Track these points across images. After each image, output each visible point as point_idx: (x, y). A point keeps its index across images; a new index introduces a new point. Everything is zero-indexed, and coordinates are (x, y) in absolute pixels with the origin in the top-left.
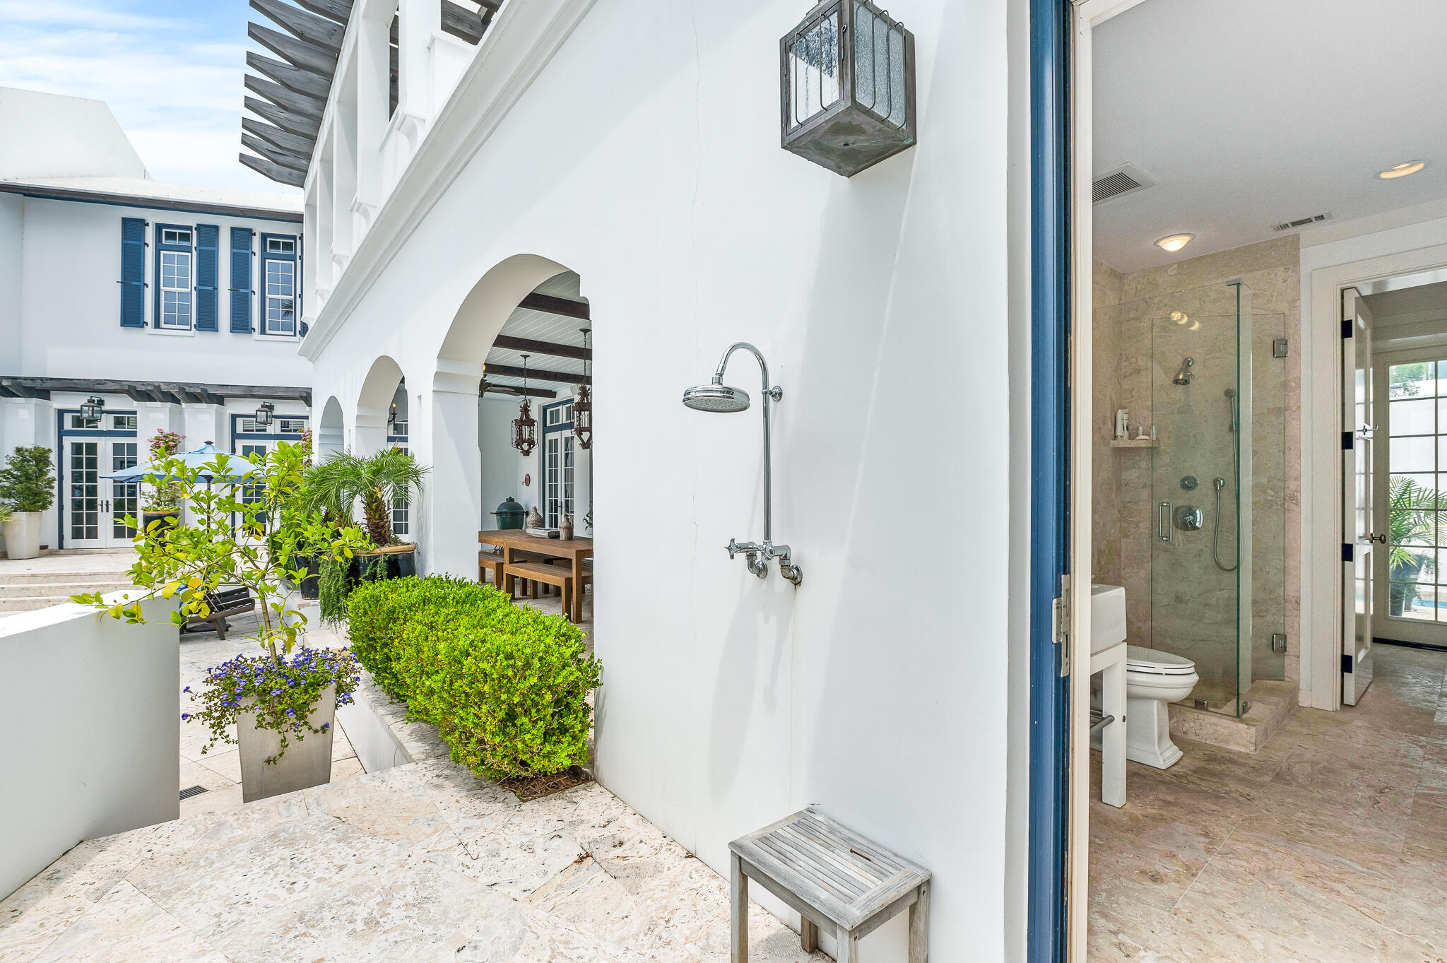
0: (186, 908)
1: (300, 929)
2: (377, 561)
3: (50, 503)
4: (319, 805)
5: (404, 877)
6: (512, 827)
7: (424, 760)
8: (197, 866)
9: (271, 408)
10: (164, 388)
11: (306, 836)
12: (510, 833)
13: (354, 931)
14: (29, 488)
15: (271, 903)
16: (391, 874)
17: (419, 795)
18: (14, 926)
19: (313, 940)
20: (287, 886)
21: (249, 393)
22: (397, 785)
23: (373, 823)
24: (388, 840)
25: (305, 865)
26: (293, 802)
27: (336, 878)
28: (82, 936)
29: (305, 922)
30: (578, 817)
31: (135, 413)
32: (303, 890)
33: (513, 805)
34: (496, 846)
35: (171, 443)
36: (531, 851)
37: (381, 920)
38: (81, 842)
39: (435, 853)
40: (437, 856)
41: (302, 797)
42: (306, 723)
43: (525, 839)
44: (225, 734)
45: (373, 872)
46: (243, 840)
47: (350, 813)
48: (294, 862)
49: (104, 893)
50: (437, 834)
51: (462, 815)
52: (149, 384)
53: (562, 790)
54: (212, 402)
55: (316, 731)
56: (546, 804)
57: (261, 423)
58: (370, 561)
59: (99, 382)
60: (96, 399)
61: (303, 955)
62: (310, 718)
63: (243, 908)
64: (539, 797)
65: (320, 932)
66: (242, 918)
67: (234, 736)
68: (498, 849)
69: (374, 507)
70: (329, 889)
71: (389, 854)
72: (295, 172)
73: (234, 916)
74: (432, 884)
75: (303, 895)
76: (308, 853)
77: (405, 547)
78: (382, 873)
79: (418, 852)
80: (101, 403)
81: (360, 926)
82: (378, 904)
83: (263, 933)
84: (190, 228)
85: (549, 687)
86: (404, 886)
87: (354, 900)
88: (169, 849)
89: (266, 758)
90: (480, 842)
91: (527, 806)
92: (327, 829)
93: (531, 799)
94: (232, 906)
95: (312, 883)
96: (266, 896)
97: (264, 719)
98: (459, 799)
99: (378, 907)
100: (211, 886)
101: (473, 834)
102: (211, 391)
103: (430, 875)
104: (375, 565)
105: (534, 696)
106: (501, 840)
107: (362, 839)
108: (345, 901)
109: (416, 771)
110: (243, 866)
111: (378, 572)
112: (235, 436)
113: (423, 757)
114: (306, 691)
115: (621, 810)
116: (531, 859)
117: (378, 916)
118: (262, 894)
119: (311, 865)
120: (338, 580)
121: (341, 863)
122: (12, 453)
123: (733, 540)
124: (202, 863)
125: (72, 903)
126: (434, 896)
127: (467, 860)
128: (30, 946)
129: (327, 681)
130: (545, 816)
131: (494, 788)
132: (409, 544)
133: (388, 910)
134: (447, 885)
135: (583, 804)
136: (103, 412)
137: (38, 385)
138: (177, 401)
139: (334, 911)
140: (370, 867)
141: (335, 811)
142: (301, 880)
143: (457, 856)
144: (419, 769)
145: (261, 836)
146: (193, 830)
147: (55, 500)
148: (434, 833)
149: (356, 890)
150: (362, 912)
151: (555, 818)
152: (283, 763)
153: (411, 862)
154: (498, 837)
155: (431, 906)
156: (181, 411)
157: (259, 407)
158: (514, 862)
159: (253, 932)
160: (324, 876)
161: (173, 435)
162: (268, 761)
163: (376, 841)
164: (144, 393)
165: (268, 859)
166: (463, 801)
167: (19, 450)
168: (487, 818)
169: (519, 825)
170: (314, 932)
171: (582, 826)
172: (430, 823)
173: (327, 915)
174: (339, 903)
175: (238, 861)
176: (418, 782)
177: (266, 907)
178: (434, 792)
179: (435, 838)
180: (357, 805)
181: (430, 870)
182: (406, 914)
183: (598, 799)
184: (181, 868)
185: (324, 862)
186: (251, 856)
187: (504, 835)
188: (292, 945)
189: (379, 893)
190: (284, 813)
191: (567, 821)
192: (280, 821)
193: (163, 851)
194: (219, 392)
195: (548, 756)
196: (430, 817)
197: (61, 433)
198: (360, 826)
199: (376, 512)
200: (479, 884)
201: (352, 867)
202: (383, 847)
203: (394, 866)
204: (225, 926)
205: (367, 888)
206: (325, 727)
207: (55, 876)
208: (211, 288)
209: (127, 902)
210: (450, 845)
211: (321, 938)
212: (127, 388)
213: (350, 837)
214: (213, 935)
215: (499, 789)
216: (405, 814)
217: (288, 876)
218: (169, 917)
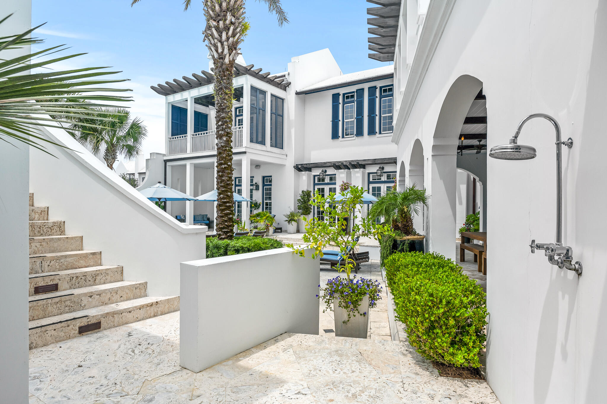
0: (303, 364)
1: (331, 386)
2: (404, 243)
3: (311, 212)
4: (356, 345)
5: (374, 385)
6: (429, 385)
7: (404, 341)
8: (311, 352)
9: (383, 168)
10: (345, 163)
11: (347, 355)
12: (426, 387)
13: (347, 396)
14: (305, 206)
15: (327, 374)
16: (369, 382)
17: (395, 356)
18: (264, 351)
19: (333, 392)
20: (334, 370)
21: (374, 162)
22: (388, 348)
23: (372, 360)
24: (374, 368)
25: (342, 365)
26: (348, 341)
27: (350, 375)
28: (276, 361)
29: (334, 385)
30: (465, 394)
31: (335, 175)
32: (338, 374)
33: (435, 375)
34: (417, 389)
35: (347, 187)
36: (432, 398)
37: (358, 397)
38: (286, 332)
39: (390, 381)
40: (390, 382)
41: (351, 340)
42: (357, 310)
43: (432, 392)
44: (330, 307)
45: (363, 378)
46: (327, 349)
47: (365, 353)
48: (339, 363)
49: (286, 350)
50: (394, 374)
51: (409, 370)
52: (340, 162)
53: (464, 378)
54: (361, 168)
55: (361, 315)
56: (451, 381)
57: (378, 176)
58: (402, 242)
59: (325, 163)
60: (324, 170)
61: (328, 396)
62: (359, 308)
63: (318, 371)
64: (450, 377)
65: (336, 391)
66: (317, 375)
67: (333, 309)
68: (417, 391)
69: (404, 216)
70: (346, 377)
71: (372, 374)
72: (390, 54)
73: (314, 373)
74: (382, 392)
75: (337, 375)
76: (345, 361)
77: (418, 237)
78: (366, 380)
79: (384, 378)
80: (326, 171)
81: (350, 395)
82: (359, 390)
83: (320, 382)
84: (354, 92)
85: (454, 317)
86: (372, 388)
87: (352, 385)
88: (306, 343)
89: (343, 321)
90: (411, 385)
91: (441, 379)
92: (355, 355)
93: (445, 376)
94: (315, 369)
95: (342, 373)
96: (326, 371)
97: (341, 304)
98: (411, 363)
99: (359, 392)
100: (312, 360)
101: (409, 380)
102: (360, 163)
103: (384, 389)
104: (403, 245)
105: (444, 320)
106: (421, 388)
107: (365, 364)
108: (350, 383)
109: (398, 345)
110: (324, 358)
111: (405, 248)
112: (369, 183)
113: (404, 340)
114: (357, 296)
115: (492, 401)
116: (430, 402)
117: (357, 395)
118: (325, 369)
119: (344, 366)
120: (388, 250)
121: (354, 370)
122: (301, 193)
123: (533, 241)
124: (313, 352)
125: (277, 350)
126: (381, 397)
127: (402, 390)
128: (265, 358)
129: (365, 293)
130: (448, 387)
131: (429, 364)
132: (421, 236)
133: (362, 394)
134: (389, 396)
135: (472, 389)
136: (326, 175)
137: (308, 166)
138: (349, 169)
139: (344, 386)
140: (363, 376)
141: (360, 350)
142: (339, 370)
143: (398, 386)
144: (400, 345)
145: (333, 350)
146: (315, 340)
147: (312, 211)
148: (393, 373)
149: (354, 382)
150: (353, 391)
151: (453, 389)
152: (349, 325)
153: (379, 380)
154: (420, 386)
155: (378, 400)
156: (351, 173)
157: (378, 168)
158: (422, 400)
159: (318, 381)
160: (346, 372)
161: (347, 183)
162: (344, 322)
163: (370, 367)
164: (338, 166)
165: (332, 358)
166: (412, 365)
167: (303, 191)
168: (419, 376)
169: (433, 385)
170: (335, 390)
171: (465, 399)
172: (394, 368)
173: (341, 386)
174: (347, 384)
175: (323, 356)
176: (397, 350)
177: (324, 374)
178: (401, 357)
179: (392, 375)
180: (369, 351)
181: (385, 387)
182: (368, 399)
183: (482, 390)
184: (307, 351)
185: (349, 367)
186: (327, 355)
187: (423, 387)
188: (327, 391)
189: (362, 387)
190: (343, 344)
191: (458, 393)
192: (341, 346)
193: (304, 343)
194: (363, 163)
195: (453, 354)
196: (395, 366)
197: (315, 184)
198: (367, 359)
199: (404, 218)
200: (402, 401)
201: (357, 373)
202: (371, 370)
203: (372, 379)
204: (311, 375)
205: (359, 383)
206: (365, 314)
207: (277, 340)
208: (361, 117)
209: (290, 355)
210: (397, 381)
211: (336, 393)
212: (333, 165)
213: (361, 362)
214: (307, 376)
215: (432, 365)
216: (385, 361)
217: (335, 367)
218: (298, 365)
